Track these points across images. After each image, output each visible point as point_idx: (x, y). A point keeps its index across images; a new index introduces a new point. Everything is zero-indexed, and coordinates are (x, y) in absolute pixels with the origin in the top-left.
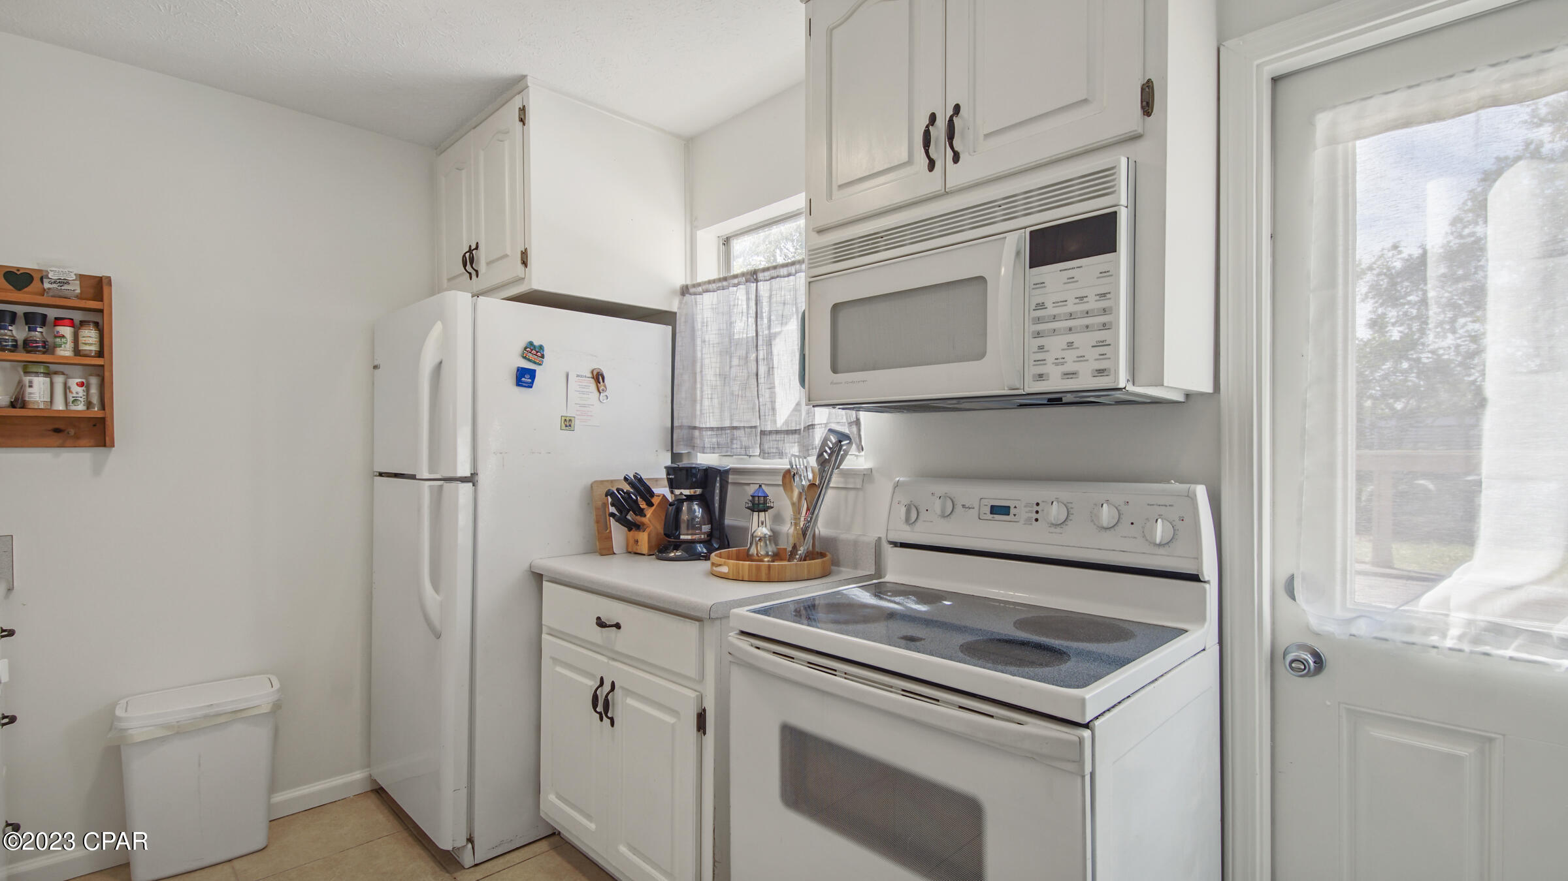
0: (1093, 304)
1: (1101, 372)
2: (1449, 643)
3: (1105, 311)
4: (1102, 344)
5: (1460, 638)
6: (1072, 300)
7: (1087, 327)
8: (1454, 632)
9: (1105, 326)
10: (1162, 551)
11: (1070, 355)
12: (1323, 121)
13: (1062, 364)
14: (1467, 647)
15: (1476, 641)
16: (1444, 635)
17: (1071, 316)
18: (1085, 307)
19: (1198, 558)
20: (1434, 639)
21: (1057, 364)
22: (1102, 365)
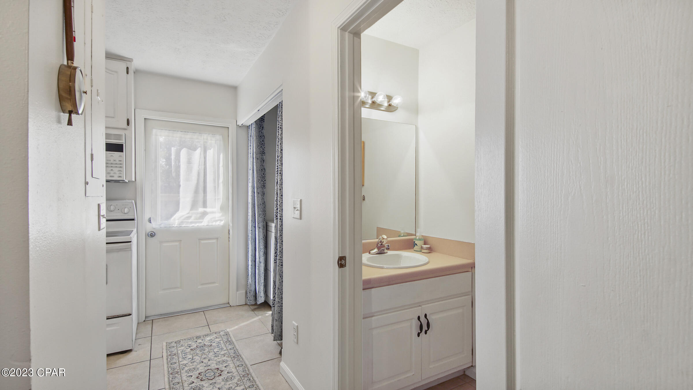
0: (117, 162)
1: (120, 177)
2: (176, 226)
3: (121, 164)
4: (120, 171)
5: (177, 225)
6: (112, 160)
7: (116, 167)
8: (176, 224)
9: (121, 167)
10: (126, 215)
11: (112, 172)
12: (154, 131)
13: (110, 174)
14: (178, 226)
15: (180, 224)
16: (175, 225)
17: (112, 164)
18: (115, 162)
19: (134, 215)
20: (173, 225)
21: (108, 174)
22: (120, 175)
